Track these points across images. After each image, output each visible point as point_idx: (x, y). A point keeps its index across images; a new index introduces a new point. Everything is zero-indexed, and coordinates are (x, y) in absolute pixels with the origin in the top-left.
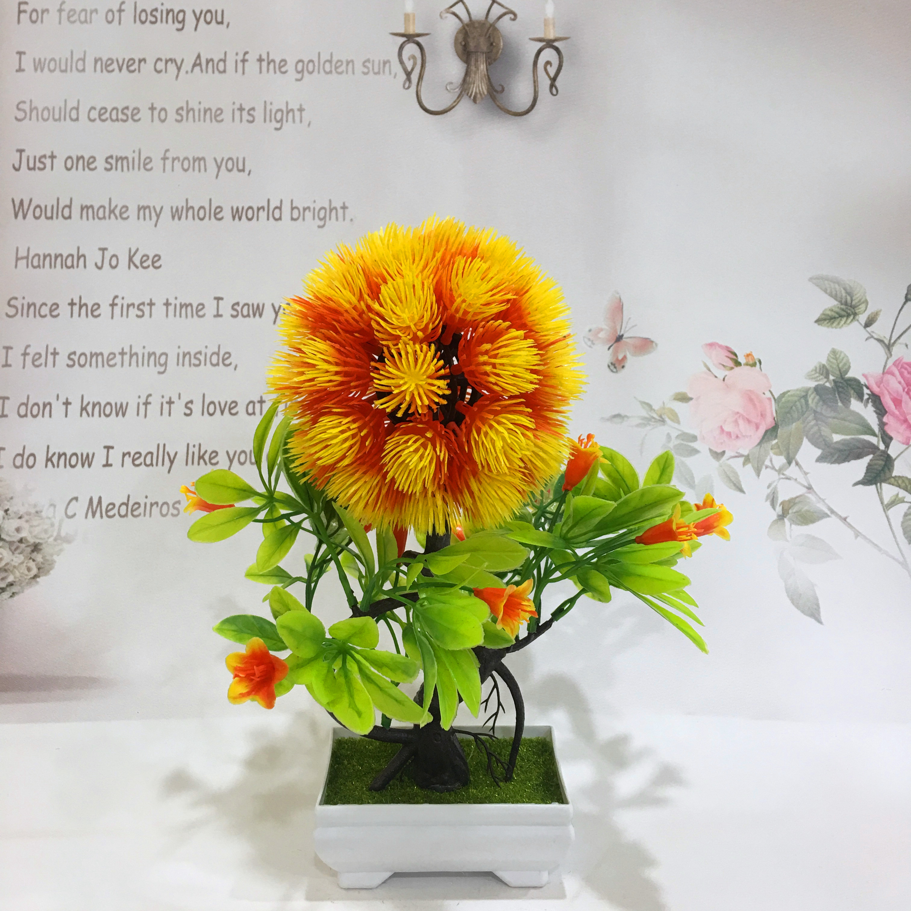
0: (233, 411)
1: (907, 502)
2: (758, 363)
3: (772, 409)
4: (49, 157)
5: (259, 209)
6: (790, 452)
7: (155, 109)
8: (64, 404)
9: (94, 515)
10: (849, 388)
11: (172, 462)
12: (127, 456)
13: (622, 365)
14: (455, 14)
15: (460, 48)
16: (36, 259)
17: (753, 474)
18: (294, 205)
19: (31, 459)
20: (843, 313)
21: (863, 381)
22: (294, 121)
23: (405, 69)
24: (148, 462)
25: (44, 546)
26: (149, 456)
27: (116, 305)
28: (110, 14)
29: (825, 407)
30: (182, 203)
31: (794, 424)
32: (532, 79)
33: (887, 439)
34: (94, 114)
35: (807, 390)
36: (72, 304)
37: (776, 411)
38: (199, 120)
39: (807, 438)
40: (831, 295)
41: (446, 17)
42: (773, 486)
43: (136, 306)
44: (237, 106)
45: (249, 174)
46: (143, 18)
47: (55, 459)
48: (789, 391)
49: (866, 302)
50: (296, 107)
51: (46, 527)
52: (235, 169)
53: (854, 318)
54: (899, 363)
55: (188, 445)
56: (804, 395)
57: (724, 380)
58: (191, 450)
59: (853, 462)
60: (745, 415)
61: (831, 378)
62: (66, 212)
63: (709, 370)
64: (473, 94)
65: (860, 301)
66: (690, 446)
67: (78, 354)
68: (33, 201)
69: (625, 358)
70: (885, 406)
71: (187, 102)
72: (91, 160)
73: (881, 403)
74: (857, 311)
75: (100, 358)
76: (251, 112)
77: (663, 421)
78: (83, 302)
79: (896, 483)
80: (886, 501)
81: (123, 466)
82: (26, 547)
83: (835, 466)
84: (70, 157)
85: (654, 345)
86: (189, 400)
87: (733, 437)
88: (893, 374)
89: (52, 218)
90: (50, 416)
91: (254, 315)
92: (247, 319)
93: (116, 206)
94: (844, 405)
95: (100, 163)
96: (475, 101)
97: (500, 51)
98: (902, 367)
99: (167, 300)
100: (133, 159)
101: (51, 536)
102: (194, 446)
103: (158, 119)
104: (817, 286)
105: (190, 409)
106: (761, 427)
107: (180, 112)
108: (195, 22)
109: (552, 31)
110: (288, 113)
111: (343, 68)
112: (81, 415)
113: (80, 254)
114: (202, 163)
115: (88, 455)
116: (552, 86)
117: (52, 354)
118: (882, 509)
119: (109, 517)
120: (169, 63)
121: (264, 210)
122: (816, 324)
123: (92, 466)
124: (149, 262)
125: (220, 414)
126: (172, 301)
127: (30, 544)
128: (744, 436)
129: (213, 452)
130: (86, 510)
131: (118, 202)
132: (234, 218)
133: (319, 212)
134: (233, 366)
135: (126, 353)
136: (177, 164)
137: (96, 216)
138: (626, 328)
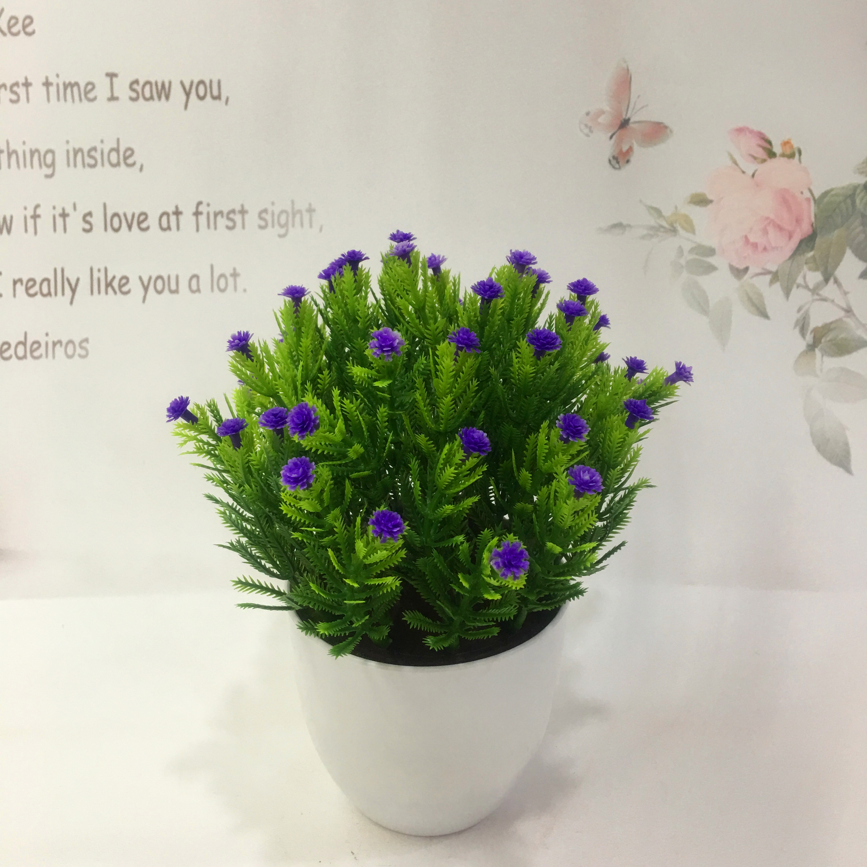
0: (144, 225)
2: (797, 154)
3: (810, 213)
6: (829, 266)
11: (74, 291)
12: (19, 284)
13: (627, 159)
17: (781, 294)
24: (45, 290)
26: (45, 284)
31: (836, 232)
35: (855, 188)
37: (815, 216)
39: (851, 248)
42: (804, 309)
43: (8, 88)
48: (833, 189)
55: (92, 269)
56: (851, 194)
57: (753, 176)
58: (96, 275)
60: (776, 220)
63: (736, 163)
66: (706, 262)
69: (630, 149)
77: (673, 231)
81: (15, 295)
85: (668, 131)
86: (86, 211)
87: (760, 248)
91: (159, 98)
92: (151, 102)
99: (47, 78)
102: (99, 270)
105: (91, 224)
106: (795, 235)
124: (19, 27)
125: (127, 229)
126: (53, 79)
128: (773, 248)
129: (123, 277)
134: (137, 167)
135: (2, 151)
138: (634, 108)
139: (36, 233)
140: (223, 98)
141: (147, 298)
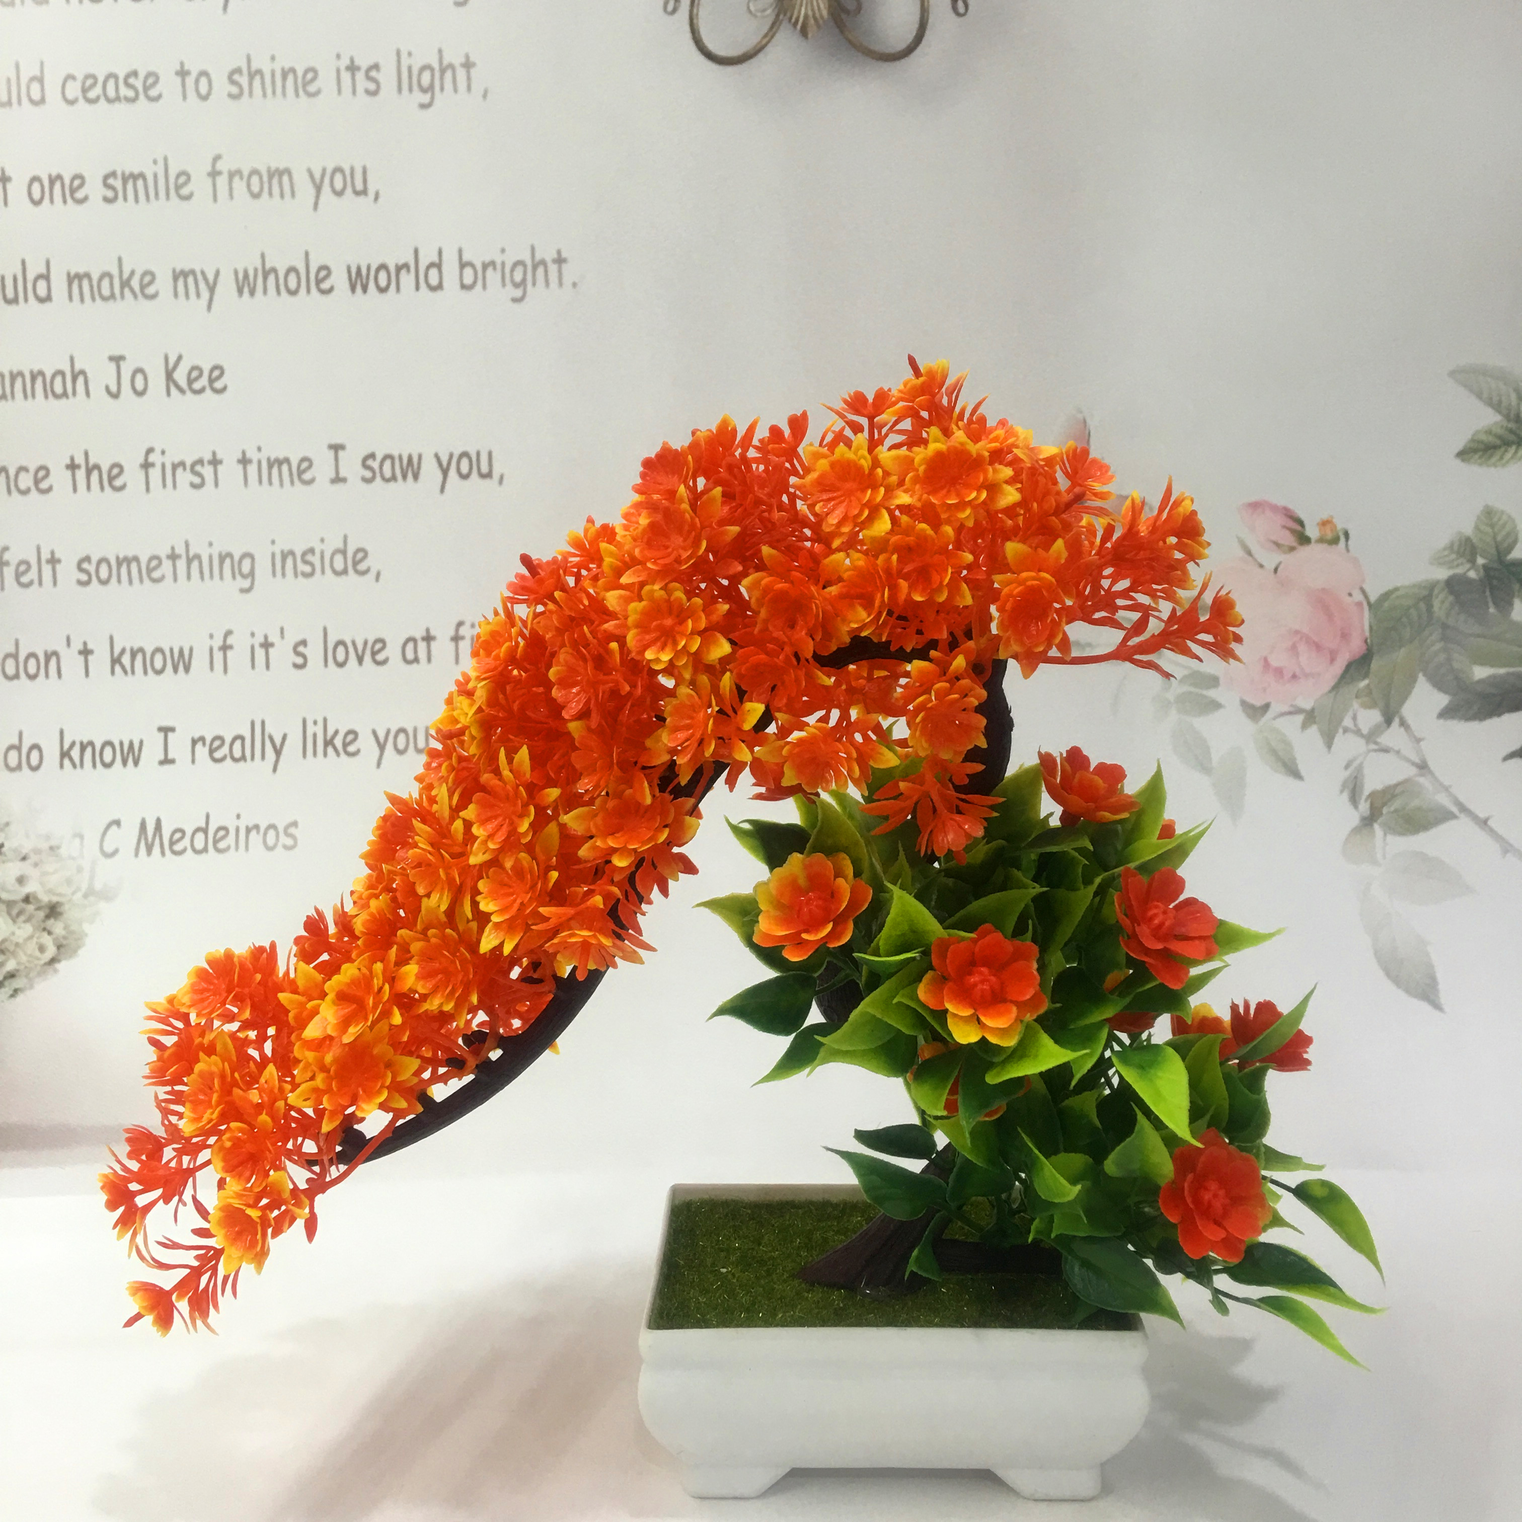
0: (380, 657)
2: (1342, 539)
3: (1362, 623)
5: (398, 269)
6: (1392, 702)
7: (188, 73)
8: (80, 653)
9: (149, 851)
10: (1512, 579)
11: (278, 752)
12: (200, 743)
17: (1320, 742)
18: (465, 260)
19: (35, 755)
20: (1512, 437)
22: (455, 89)
24: (237, 753)
25: (66, 907)
26: (238, 744)
27: (153, 465)
29: (1462, 617)
30: (253, 263)
31: (1403, 650)
34: (74, 90)
35: (1431, 587)
36: (72, 467)
37: (1371, 627)
38: (274, 92)
39: (1425, 675)
40: (1490, 403)
42: (1355, 764)
43: (188, 468)
44: (345, 62)
45: (376, 199)
47: (75, 753)
48: (1396, 589)
50: (458, 61)
51: (66, 874)
52: (349, 190)
55: (304, 722)
56: (1426, 595)
57: (1276, 570)
58: (310, 730)
59: (1506, 717)
60: (1311, 635)
61: (1480, 561)
62: (42, 289)
63: (1249, 553)
64: (801, 19)
66: (1205, 697)
67: (94, 560)
71: (248, 58)
72: (77, 182)
75: (134, 566)
76: (373, 73)
78: (92, 461)
81: (193, 761)
82: (38, 909)
83: (1475, 725)
84: (35, 179)
86: (299, 638)
87: (1287, 675)
89: (16, 300)
90: (60, 676)
91: (405, 477)
92: (392, 485)
93: (133, 273)
94: (1499, 611)
95: (94, 189)
96: (804, 32)
99: (244, 453)
100: (156, 177)
101: (78, 889)
102: (315, 723)
103: (194, 93)
104: (1465, 386)
105: (304, 657)
106: (1340, 656)
107: (236, 77)
110: (443, 72)
112: (113, 672)
113: (77, 368)
114: (285, 178)
115: (131, 744)
117: (48, 562)
119: (175, 853)
122: (1458, 462)
123: (141, 763)
124: (203, 381)
125: (356, 662)
126: (252, 454)
127: (43, 904)
128: (1307, 676)
129: (350, 732)
130: (135, 841)
131: (135, 263)
132: (353, 289)
133: (512, 271)
134: (372, 575)
135: (179, 557)
136: (239, 185)
137: (97, 294)
139: (225, 670)
140: (496, 476)
141: (384, 761)
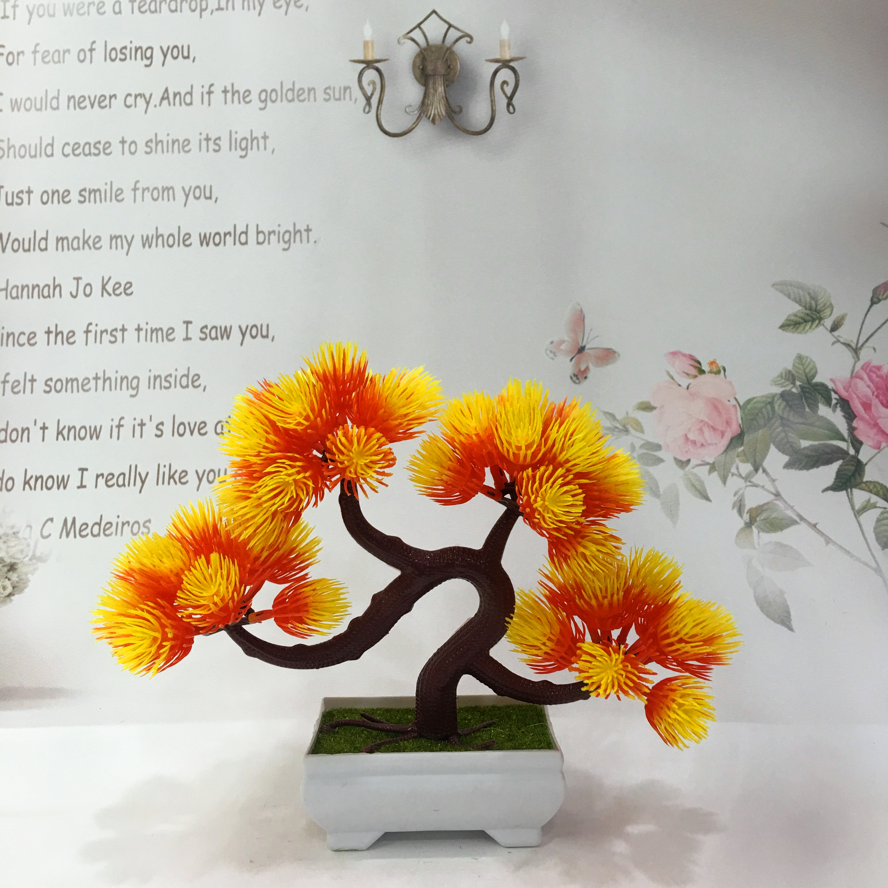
0: (202, 431)
1: (880, 508)
2: (722, 371)
3: (737, 417)
4: (26, 192)
5: (225, 235)
6: (757, 459)
7: (126, 142)
8: (41, 428)
9: (68, 535)
10: (817, 394)
11: (143, 482)
12: (101, 477)
13: (585, 376)
14: (413, 40)
15: (418, 71)
16: (15, 289)
17: (719, 481)
18: (260, 230)
19: (10, 483)
20: (809, 318)
21: (830, 385)
22: (258, 148)
23: (365, 94)
24: (121, 482)
25: (19, 565)
26: (122, 476)
27: (90, 331)
28: (82, 54)
29: (792, 413)
30: (151, 232)
31: (760, 431)
32: (489, 98)
33: (857, 444)
34: (68, 150)
35: (774, 396)
36: (49, 332)
37: (742, 418)
38: (168, 151)
39: (774, 445)
40: (795, 300)
41: (404, 43)
42: (740, 493)
43: (109, 332)
44: (204, 136)
45: (216, 201)
46: (113, 56)
47: (32, 482)
48: (754, 398)
49: (831, 306)
50: (260, 135)
51: (21, 547)
52: (203, 196)
53: (819, 323)
54: (867, 367)
55: (159, 465)
56: (770, 401)
57: (688, 388)
58: (162, 469)
59: (821, 468)
60: (710, 422)
61: (798, 383)
62: (43, 245)
63: (672, 378)
64: (432, 116)
65: (823, 306)
66: (655, 456)
67: (54, 380)
68: (12, 234)
69: (587, 369)
70: (854, 410)
71: (156, 135)
72: (66, 194)
73: (849, 407)
74: (822, 316)
75: (75, 383)
76: (217, 142)
77: (626, 431)
78: (59, 330)
79: (867, 488)
80: (857, 506)
81: (96, 487)
82: (4, 566)
83: (804, 472)
84: (46, 192)
85: (616, 355)
86: (160, 421)
87: (699, 444)
88: (862, 379)
89: (29, 250)
90: (28, 441)
91: (222, 338)
92: (216, 341)
93: (90, 237)
94: (811, 410)
95: (74, 196)
96: (433, 121)
97: (458, 73)
98: (871, 371)
99: (139, 325)
100: (106, 191)
101: (27, 556)
102: (165, 466)
103: (128, 152)
104: (781, 292)
105: (161, 430)
106: (726, 434)
107: (149, 144)
108: (162, 58)
109: (507, 52)
110: (252, 141)
111: (305, 95)
112: (57, 439)
113: (56, 283)
114: (171, 192)
115: (63, 477)
116: (509, 104)
117: (30, 381)
118: (853, 515)
119: (82, 536)
120: (139, 98)
121: (230, 236)
122: (780, 331)
123: (67, 487)
124: (122, 289)
125: (189, 433)
126: (143, 326)
127: (6, 564)
128: (709, 444)
129: (183, 471)
130: (60, 530)
131: (92, 233)
132: (202, 244)
133: (283, 236)
134: (201, 388)
135: (99, 378)
136: (147, 194)
137: (70, 247)
138: (588, 339)
139: (118, 438)
140: (270, 336)
141: (201, 487)
